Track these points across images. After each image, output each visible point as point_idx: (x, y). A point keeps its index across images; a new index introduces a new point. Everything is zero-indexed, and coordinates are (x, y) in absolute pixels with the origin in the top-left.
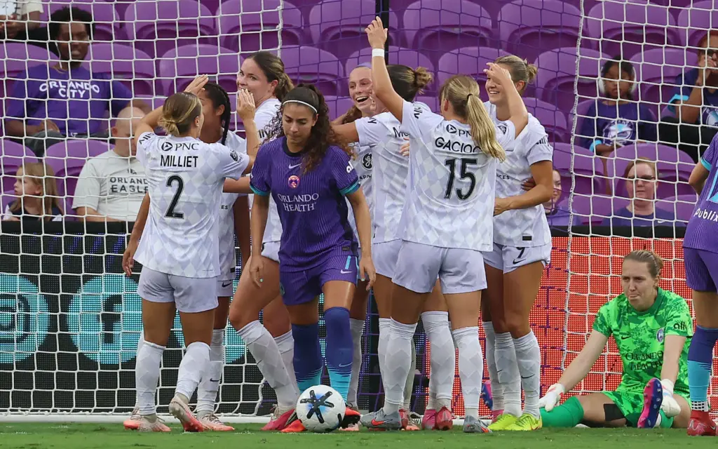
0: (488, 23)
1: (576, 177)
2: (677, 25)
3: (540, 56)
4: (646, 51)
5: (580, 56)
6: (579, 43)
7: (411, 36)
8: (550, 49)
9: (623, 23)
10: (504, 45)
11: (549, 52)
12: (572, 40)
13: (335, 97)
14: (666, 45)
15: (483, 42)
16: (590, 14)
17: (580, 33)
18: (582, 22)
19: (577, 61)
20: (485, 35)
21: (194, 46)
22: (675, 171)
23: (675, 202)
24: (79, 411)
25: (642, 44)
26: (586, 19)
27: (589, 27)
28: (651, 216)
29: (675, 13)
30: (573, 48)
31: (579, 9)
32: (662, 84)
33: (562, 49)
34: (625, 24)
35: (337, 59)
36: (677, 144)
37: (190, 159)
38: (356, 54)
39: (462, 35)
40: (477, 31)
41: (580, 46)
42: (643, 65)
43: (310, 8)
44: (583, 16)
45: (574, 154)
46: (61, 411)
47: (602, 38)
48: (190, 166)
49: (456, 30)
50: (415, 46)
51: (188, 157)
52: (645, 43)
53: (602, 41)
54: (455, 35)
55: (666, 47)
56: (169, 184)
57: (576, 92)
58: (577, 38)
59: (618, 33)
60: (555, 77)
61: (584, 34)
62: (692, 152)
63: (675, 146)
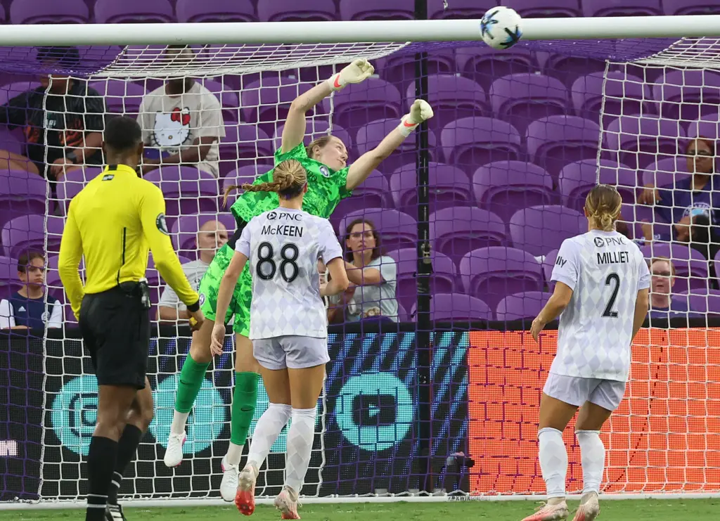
0: (518, 139)
2: (687, 136)
3: (564, 168)
4: (660, 161)
5: (600, 167)
6: (599, 155)
7: (447, 153)
8: (574, 160)
9: (638, 135)
10: (532, 159)
11: (573, 164)
12: (592, 153)
13: (379, 209)
14: (677, 154)
15: (513, 157)
16: (609, 128)
17: (600, 146)
18: (601, 136)
19: (598, 171)
20: (515, 150)
21: (253, 166)
22: (688, 267)
23: (688, 295)
24: (158, 496)
25: (656, 154)
26: (605, 134)
27: (608, 140)
28: (667, 309)
29: (685, 126)
30: (594, 160)
31: (598, 123)
33: (584, 161)
34: (640, 137)
35: (382, 175)
36: (689, 243)
37: (623, 255)
38: (398, 170)
39: (494, 151)
40: (507, 146)
41: (601, 158)
42: (657, 173)
43: (358, 129)
44: (602, 130)
46: (144, 496)
47: (620, 150)
48: (624, 262)
49: (489, 147)
50: (452, 162)
51: (621, 253)
52: (658, 153)
53: (620, 153)
54: (486, 151)
55: (677, 157)
56: (608, 282)
58: (597, 150)
59: (634, 145)
60: (577, 186)
61: (603, 146)
62: (703, 250)
63: (687, 245)
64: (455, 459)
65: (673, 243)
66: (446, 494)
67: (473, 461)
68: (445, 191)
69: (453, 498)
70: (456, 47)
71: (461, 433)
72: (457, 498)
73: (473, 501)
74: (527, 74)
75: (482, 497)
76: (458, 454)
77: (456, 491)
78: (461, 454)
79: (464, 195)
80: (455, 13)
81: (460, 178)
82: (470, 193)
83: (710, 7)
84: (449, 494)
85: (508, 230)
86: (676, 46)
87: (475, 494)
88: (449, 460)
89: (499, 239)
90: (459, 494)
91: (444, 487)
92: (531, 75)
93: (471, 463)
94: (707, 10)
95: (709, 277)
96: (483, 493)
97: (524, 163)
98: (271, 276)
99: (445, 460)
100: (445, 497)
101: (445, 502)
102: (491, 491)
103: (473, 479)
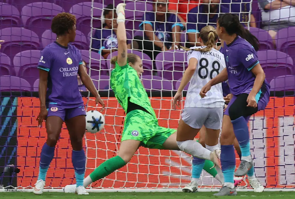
1: (91, 70)
5: (93, 7)
30: (90, 3)
32: (134, 20)
33: (85, 3)
45: (91, 58)
50: (10, 2)
57: (91, 26)
62: (150, 54)
63: (141, 51)
64: (9, 168)
65: (133, 50)
66: (4, 188)
67: (19, 170)
68: (5, 19)
69: (7, 190)
71: (13, 153)
72: (10, 190)
73: (19, 192)
75: (24, 190)
76: (11, 166)
77: (9, 186)
78: (12, 165)
79: (17, 21)
81: (15, 12)
82: (20, 19)
84: (5, 188)
85: (40, 41)
87: (20, 188)
88: (6, 168)
89: (36, 46)
90: (11, 188)
91: (3, 184)
93: (18, 171)
95: (153, 70)
96: (24, 188)
97: (51, 4)
98: (205, 77)
99: (4, 168)
100: (3, 190)
101: (3, 192)
102: (28, 187)
103: (19, 180)
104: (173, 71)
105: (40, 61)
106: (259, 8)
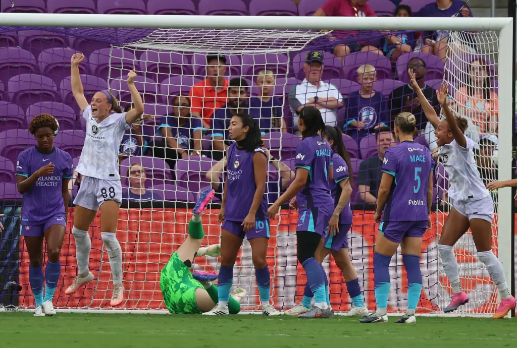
0: (55, 89)
7: (11, 96)
10: (65, 101)
15: (52, 99)
20: (53, 95)
39: (39, 95)
40: (48, 93)
50: (14, 101)
64: (10, 286)
66: (4, 307)
69: (8, 310)
70: (18, 30)
71: (14, 270)
72: (11, 310)
73: (21, 312)
74: (62, 48)
75: (26, 309)
76: (12, 282)
77: (10, 306)
78: (14, 283)
79: (21, 122)
80: (18, 9)
82: (24, 121)
83: (177, 10)
84: (6, 307)
86: (154, 34)
87: (22, 308)
88: (6, 286)
90: (12, 307)
91: (3, 303)
92: (65, 49)
93: (20, 288)
94: (175, 12)
96: (26, 307)
97: (59, 103)
99: (4, 286)
100: (3, 309)
101: (3, 312)
102: (31, 306)
103: (21, 298)
104: (199, 182)
105: (17, 167)
106: (290, 111)
